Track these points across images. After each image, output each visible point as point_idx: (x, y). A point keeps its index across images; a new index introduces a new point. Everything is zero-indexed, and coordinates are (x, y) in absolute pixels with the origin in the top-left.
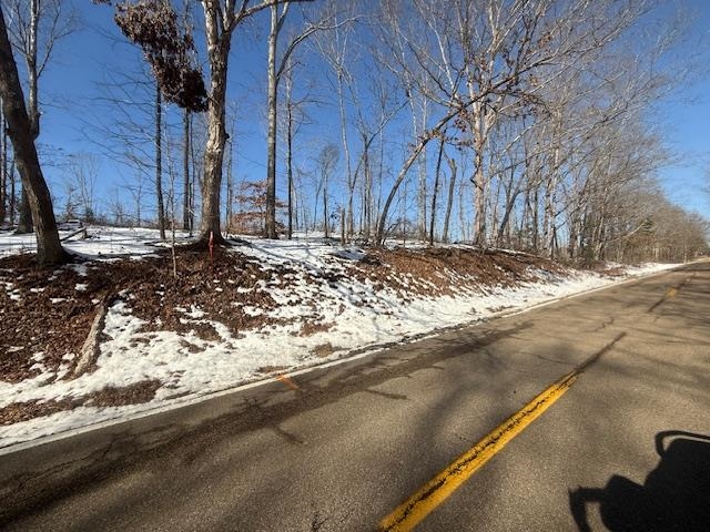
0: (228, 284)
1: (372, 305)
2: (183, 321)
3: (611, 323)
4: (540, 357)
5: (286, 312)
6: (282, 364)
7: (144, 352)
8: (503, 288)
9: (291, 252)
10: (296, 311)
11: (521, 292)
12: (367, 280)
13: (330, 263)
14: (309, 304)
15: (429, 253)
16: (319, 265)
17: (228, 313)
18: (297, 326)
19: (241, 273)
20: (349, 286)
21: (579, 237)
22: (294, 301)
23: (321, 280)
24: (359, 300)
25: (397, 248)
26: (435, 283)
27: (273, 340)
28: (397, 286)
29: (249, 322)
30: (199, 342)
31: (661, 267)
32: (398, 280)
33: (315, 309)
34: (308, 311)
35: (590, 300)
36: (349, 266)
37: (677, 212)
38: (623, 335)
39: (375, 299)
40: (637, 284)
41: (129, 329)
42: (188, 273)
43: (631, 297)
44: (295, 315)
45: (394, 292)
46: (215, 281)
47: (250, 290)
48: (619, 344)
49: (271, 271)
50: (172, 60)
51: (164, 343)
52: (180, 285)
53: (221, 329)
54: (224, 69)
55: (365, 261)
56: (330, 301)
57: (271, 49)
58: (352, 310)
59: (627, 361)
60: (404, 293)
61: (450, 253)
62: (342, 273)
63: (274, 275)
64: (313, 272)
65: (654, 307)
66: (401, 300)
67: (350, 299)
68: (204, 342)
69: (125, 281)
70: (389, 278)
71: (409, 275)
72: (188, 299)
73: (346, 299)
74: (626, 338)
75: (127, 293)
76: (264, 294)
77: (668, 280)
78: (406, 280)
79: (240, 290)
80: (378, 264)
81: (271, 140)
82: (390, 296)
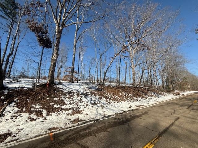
0: (51, 97)
1: (97, 104)
2: (32, 109)
3: (174, 113)
4: (147, 128)
5: (68, 107)
6: (58, 127)
7: (14, 121)
8: (141, 98)
9: (75, 87)
10: (71, 106)
11: (147, 100)
12: (97, 96)
13: (86, 90)
14: (76, 104)
15: (118, 87)
16: (82, 91)
17: (49, 106)
18: (70, 111)
19: (56, 93)
20: (91, 98)
21: (165, 83)
22: (71, 103)
23: (82, 96)
24: (93, 102)
25: (108, 86)
26: (119, 97)
27: (60, 116)
28: (106, 98)
29: (54, 110)
30: (35, 117)
31: (192, 92)
32: (107, 96)
33: (78, 105)
34: (75, 106)
35: (168, 104)
36: (92, 91)
37: (193, 76)
38: (178, 118)
39: (99, 102)
40: (184, 98)
41: (12, 112)
42: (39, 93)
43: (181, 103)
44: (71, 107)
45: (105, 100)
46: (47, 96)
47: (58, 99)
48: (177, 123)
49: (66, 93)
50: (42, 36)
51: (22, 117)
52: (36, 97)
53: (44, 112)
54: (59, 39)
55: (97, 90)
56: (83, 103)
57: (76, 34)
58: (90, 106)
59: (179, 131)
60: (109, 100)
61: (125, 87)
62: (89, 93)
63: (67, 94)
64: (80, 93)
65: (189, 107)
66: (107, 103)
67: (90, 102)
68: (36, 117)
69: (18, 96)
70: (104, 95)
71: (111, 94)
72: (37, 102)
73: (89, 102)
74: (179, 120)
75: (17, 100)
76: (62, 100)
77: (194, 96)
78: (110, 96)
79: (55, 99)
80: (101, 90)
81: (74, 56)
82: (104, 101)
